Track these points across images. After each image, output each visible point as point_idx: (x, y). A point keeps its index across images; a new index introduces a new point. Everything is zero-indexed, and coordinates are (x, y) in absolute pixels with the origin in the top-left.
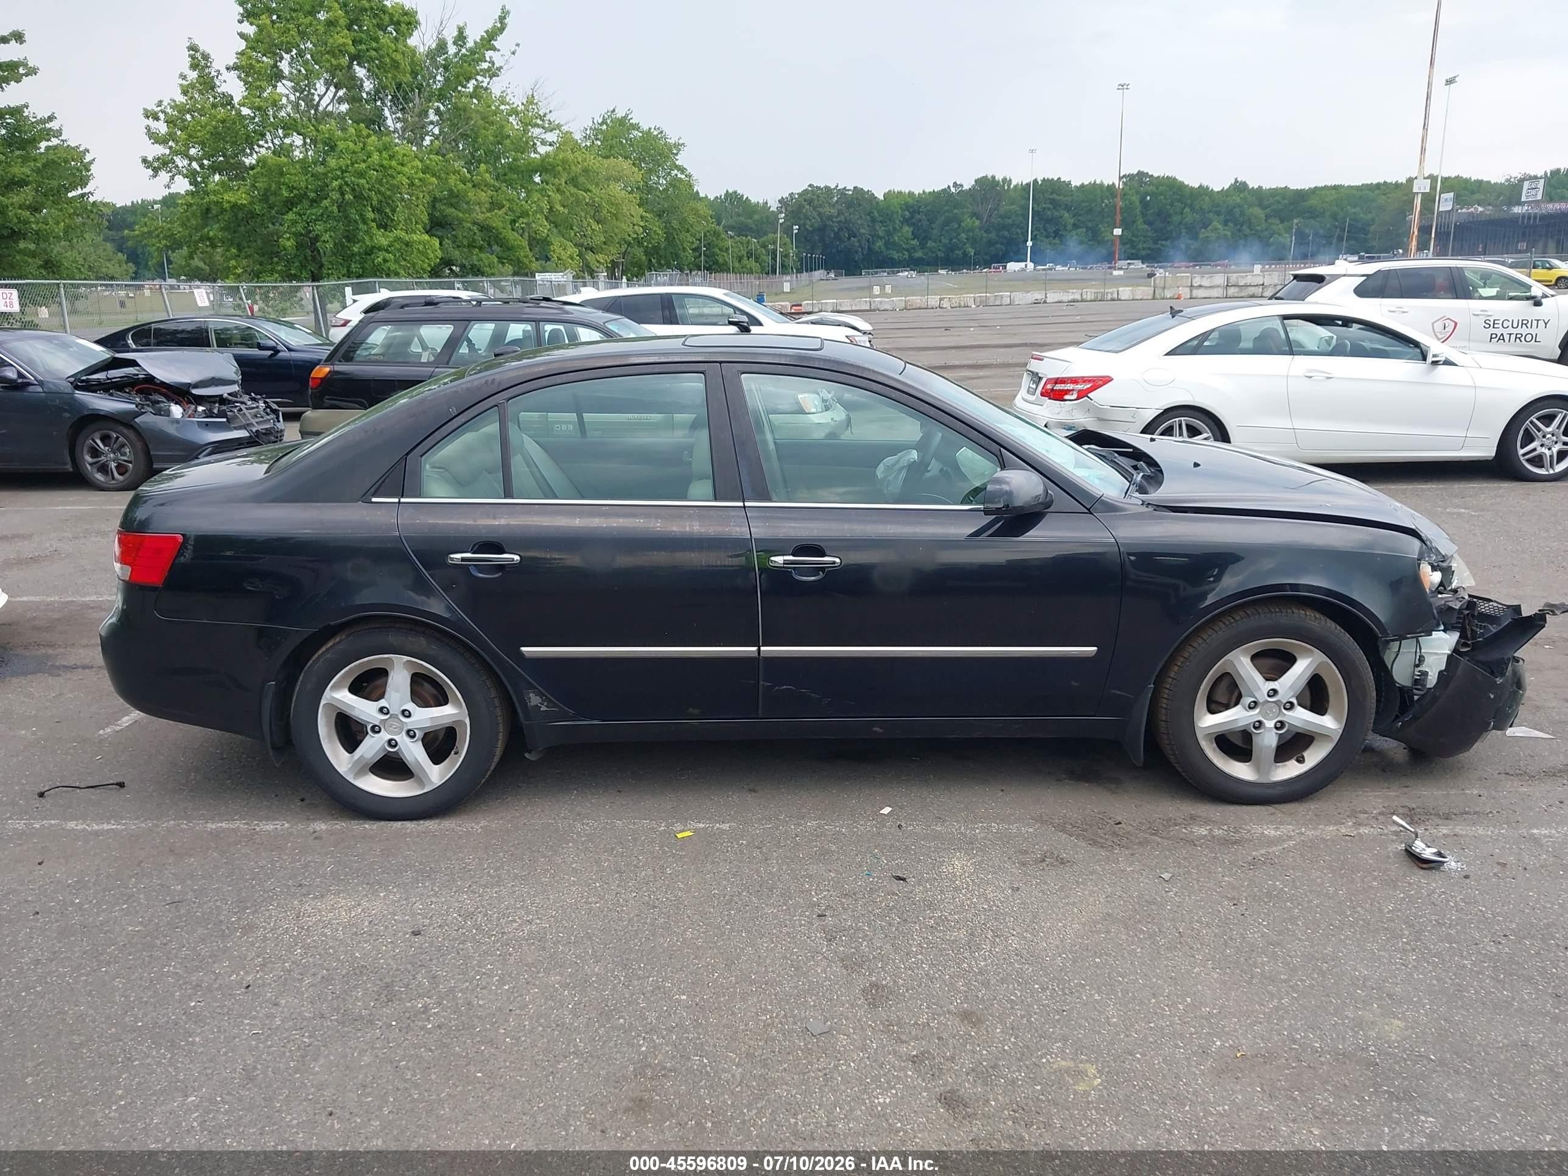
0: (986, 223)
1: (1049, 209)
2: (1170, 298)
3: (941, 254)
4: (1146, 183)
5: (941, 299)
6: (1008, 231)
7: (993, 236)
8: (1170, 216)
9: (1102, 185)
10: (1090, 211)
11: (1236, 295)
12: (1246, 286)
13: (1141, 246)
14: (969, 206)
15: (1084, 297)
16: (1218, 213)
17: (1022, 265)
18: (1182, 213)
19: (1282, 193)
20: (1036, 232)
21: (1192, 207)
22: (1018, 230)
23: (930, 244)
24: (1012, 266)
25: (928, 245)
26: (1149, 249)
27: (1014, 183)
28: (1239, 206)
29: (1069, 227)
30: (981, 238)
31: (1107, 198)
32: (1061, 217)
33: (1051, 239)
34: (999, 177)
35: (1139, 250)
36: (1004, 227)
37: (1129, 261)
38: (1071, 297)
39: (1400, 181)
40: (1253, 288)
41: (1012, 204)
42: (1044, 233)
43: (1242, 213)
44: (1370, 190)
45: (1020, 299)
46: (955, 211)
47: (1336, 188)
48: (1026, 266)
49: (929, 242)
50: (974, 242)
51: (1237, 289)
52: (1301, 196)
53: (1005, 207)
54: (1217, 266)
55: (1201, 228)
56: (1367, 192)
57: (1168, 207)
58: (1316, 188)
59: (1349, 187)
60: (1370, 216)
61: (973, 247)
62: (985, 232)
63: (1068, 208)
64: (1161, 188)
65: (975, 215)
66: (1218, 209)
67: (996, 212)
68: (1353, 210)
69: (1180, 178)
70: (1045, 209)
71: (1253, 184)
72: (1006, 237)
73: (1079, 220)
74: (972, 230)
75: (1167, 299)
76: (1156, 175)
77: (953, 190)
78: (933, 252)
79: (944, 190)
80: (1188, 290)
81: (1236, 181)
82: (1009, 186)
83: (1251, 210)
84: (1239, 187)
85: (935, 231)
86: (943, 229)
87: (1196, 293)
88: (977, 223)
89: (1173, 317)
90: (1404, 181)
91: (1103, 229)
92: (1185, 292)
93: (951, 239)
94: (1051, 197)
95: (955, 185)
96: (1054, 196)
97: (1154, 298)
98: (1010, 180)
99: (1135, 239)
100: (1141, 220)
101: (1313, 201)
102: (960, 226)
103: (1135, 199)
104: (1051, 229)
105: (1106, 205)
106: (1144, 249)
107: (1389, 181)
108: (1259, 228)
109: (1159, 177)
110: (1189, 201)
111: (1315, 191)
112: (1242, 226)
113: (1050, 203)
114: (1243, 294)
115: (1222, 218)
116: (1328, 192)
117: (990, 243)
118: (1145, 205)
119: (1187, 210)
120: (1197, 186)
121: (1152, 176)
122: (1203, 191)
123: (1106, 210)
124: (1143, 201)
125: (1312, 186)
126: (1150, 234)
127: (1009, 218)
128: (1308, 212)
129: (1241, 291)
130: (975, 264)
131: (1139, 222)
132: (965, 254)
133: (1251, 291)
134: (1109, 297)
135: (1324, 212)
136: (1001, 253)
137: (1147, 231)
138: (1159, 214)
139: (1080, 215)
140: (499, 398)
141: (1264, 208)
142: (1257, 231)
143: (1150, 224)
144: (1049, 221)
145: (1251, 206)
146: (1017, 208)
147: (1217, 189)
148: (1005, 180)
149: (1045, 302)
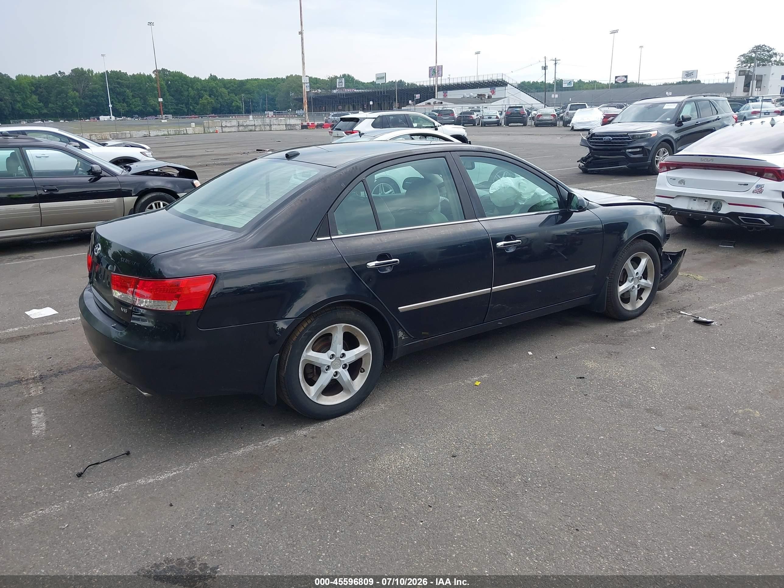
0: (82, 94)
1: (117, 87)
2: (212, 133)
3: (58, 111)
4: (167, 75)
5: (90, 135)
6: (96, 98)
7: (87, 101)
8: (182, 92)
9: (144, 75)
10: (140, 89)
11: (243, 130)
12: (247, 126)
13: (170, 107)
14: (70, 84)
15: (170, 133)
16: (206, 91)
17: (108, 117)
18: (188, 91)
19: (232, 82)
20: (112, 100)
21: (193, 88)
22: (102, 98)
23: (50, 105)
24: (102, 118)
25: (49, 106)
26: (174, 109)
27: (95, 72)
28: (215, 87)
29: (131, 97)
30: (81, 103)
31: (148, 82)
32: (125, 92)
33: (121, 103)
34: (86, 69)
35: (169, 109)
36: (93, 96)
37: (165, 115)
38: (162, 133)
39: (283, 78)
40: (250, 127)
41: (96, 84)
42: (117, 100)
43: (217, 91)
44: (272, 81)
45: (136, 135)
46: (63, 87)
47: (256, 80)
48: (111, 118)
49: (50, 104)
50: (77, 105)
51: (243, 128)
52: (242, 83)
53: (91, 86)
54: (209, 117)
55: (199, 99)
56: (270, 82)
57: (181, 87)
58: (247, 79)
59: (262, 79)
60: (273, 94)
61: (77, 107)
62: (83, 99)
63: (128, 87)
64: (175, 78)
65: (74, 90)
66: (205, 89)
67: (87, 88)
68: (266, 90)
69: (184, 73)
70: (115, 87)
71: (219, 77)
72: (95, 102)
73: (135, 94)
74: (75, 98)
75: (211, 133)
76: (171, 71)
77: (59, 75)
78: (53, 110)
79: (53, 75)
80: (220, 128)
81: (211, 75)
82: (92, 75)
83: (221, 90)
84: (213, 78)
85: (52, 98)
86: (57, 97)
87: (224, 130)
88: (77, 94)
89: (360, 137)
90: (285, 78)
91: (148, 98)
92: (219, 129)
93: (63, 103)
94: (117, 80)
95: (60, 72)
96: (119, 80)
97: (205, 133)
98: (92, 71)
99: (166, 104)
100: (168, 94)
101: (248, 86)
102: (67, 96)
103: (163, 83)
104: (121, 98)
105: (148, 86)
106: (172, 109)
107: (279, 77)
108: (226, 98)
109: (173, 72)
110: (190, 85)
111: (247, 80)
112: (218, 97)
113: (118, 84)
114: (246, 130)
115: (208, 93)
116: (254, 82)
117: (87, 105)
118: (169, 86)
119: (190, 89)
120: (193, 77)
121: (169, 71)
122: (196, 80)
123: (149, 88)
124: (167, 83)
125: (246, 79)
126: (173, 101)
127: (96, 92)
128: (247, 91)
129: (245, 129)
130: (80, 117)
131: (167, 95)
132: (73, 111)
133: (250, 128)
134: (182, 132)
135: (254, 91)
136: (94, 111)
137: (172, 99)
138: (176, 91)
139: (135, 91)
140: (362, 177)
141: (227, 88)
142: (225, 100)
143: (173, 96)
144: (118, 94)
145: (220, 88)
146: (99, 87)
147: (203, 79)
148: (89, 70)
149: (150, 136)
